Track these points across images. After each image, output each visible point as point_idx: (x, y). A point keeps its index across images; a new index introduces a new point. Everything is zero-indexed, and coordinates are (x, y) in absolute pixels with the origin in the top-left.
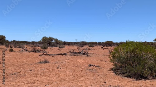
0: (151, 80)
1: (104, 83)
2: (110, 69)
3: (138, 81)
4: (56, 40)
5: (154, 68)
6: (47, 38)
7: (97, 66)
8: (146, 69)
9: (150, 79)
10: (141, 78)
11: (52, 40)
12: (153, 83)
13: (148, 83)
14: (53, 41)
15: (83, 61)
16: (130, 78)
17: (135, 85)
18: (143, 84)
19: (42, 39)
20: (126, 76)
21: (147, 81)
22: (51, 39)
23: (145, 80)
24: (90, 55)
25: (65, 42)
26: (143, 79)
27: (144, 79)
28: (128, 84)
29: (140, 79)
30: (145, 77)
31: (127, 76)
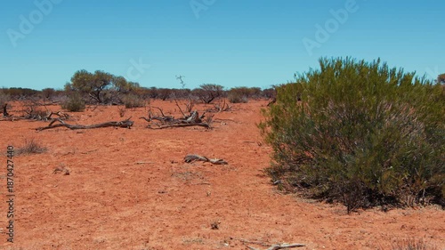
0: (409, 210)
1: (209, 230)
2: (267, 170)
3: (354, 215)
4: (121, 82)
5: (423, 161)
6: (91, 75)
7: (215, 160)
8: (390, 164)
9: (404, 206)
10: (371, 200)
11: (106, 83)
12: (415, 222)
13: (394, 220)
14: (110, 86)
15: (173, 146)
16: (330, 202)
17: (338, 232)
18: (375, 225)
19: (72, 80)
20: (314, 197)
21: (395, 212)
22: (103, 78)
23: (385, 210)
24: (218, 126)
25: (154, 88)
26: (380, 207)
27: (381, 204)
28: (311, 228)
29: (365, 208)
30: (386, 198)
31: (320, 197)
